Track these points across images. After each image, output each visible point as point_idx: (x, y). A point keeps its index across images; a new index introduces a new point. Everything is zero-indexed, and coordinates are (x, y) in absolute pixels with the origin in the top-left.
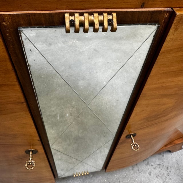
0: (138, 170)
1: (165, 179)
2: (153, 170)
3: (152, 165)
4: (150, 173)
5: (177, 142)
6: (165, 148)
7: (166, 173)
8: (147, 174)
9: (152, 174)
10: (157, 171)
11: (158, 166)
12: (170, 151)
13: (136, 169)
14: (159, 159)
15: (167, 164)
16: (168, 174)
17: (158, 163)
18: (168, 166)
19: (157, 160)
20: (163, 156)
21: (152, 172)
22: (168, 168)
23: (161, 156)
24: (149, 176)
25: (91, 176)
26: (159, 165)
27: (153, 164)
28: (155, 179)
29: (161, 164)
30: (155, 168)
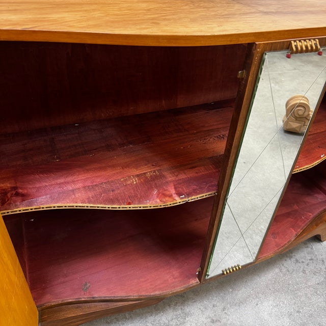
0: (288, 271)
2: (306, 267)
3: (303, 262)
4: (304, 272)
8: (301, 273)
9: (307, 272)
10: (312, 267)
11: (311, 262)
14: (308, 253)
15: (321, 257)
17: (310, 258)
19: (306, 254)
20: (312, 248)
21: (305, 269)
22: (323, 261)
23: (309, 249)
24: (304, 275)
25: (231, 290)
26: (312, 259)
28: (313, 277)
30: (308, 265)
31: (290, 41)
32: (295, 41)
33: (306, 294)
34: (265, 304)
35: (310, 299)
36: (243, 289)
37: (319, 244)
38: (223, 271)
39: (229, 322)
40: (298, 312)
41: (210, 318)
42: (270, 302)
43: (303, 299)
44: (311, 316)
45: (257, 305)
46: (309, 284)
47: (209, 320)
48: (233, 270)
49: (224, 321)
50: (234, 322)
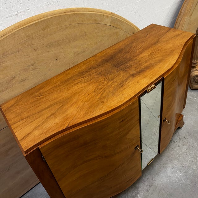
1: (188, 144)
3: (177, 142)
4: (179, 146)
5: (180, 119)
6: (177, 125)
7: (186, 141)
8: (178, 147)
9: (180, 146)
10: (181, 143)
11: (180, 140)
12: (179, 128)
13: (171, 149)
14: (178, 136)
15: (183, 136)
16: (187, 141)
17: (179, 138)
18: (184, 136)
19: (177, 137)
20: (178, 133)
21: (179, 145)
22: (185, 138)
23: (177, 134)
26: (180, 139)
27: (177, 140)
28: (183, 148)
29: (180, 138)
30: (179, 142)
31: (146, 90)
32: (147, 89)
33: (183, 157)
34: (168, 169)
35: (185, 159)
36: (157, 165)
37: (180, 130)
38: (147, 164)
39: (157, 184)
40: (183, 167)
41: (148, 185)
42: (170, 167)
43: (183, 160)
44: (188, 166)
45: (165, 171)
46: (183, 151)
47: (148, 186)
48: (151, 162)
49: (154, 184)
50: (159, 183)
